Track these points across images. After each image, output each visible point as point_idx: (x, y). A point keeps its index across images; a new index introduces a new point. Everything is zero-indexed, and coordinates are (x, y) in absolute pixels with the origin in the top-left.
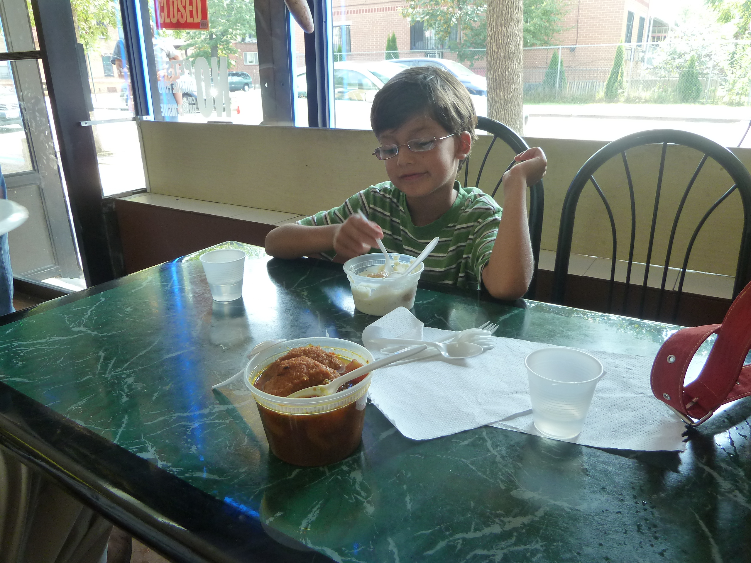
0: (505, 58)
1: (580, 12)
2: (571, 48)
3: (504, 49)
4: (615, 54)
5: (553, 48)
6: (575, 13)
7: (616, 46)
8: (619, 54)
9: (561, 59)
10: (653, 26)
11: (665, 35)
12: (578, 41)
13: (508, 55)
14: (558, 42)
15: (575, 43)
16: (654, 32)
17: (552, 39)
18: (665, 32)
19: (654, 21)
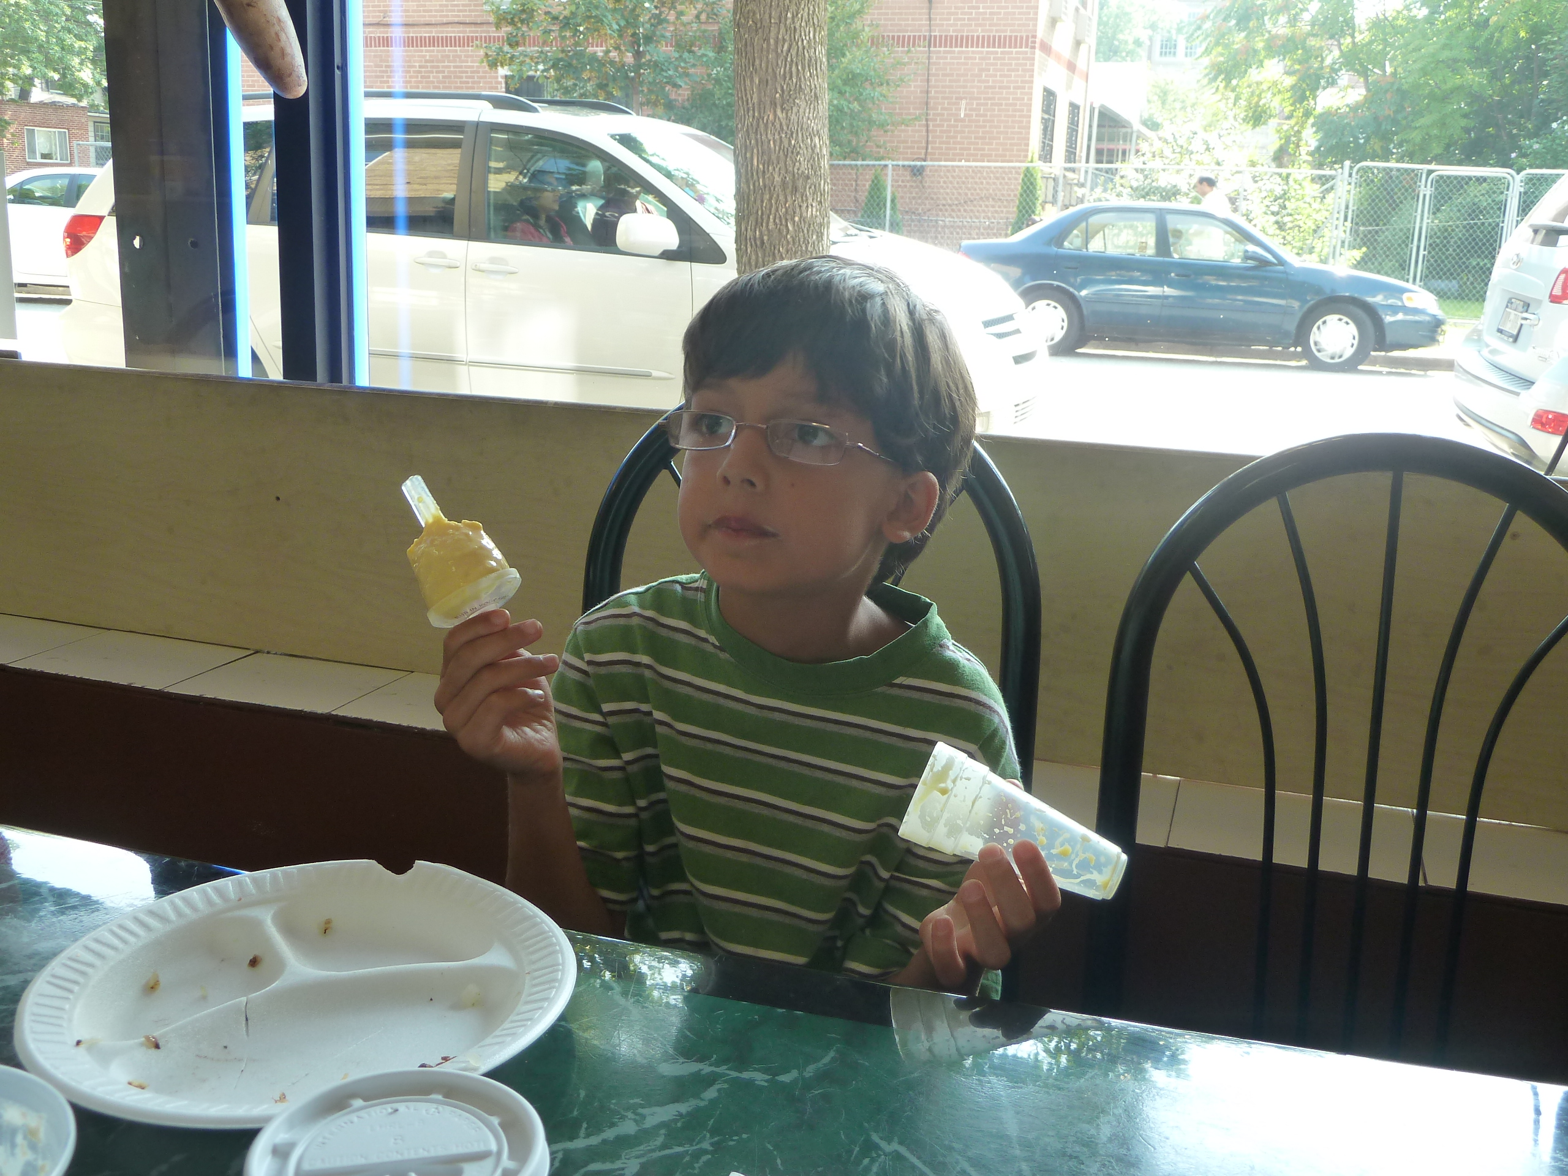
0: (784, 190)
1: (932, 83)
2: (915, 166)
3: (782, 164)
4: (1020, 188)
5: (874, 166)
6: (919, 83)
7: (1019, 168)
8: (1028, 188)
9: (893, 193)
10: (1099, 126)
11: (1124, 147)
12: (929, 150)
13: (794, 182)
14: (882, 150)
15: (923, 156)
16: (1100, 139)
17: (868, 144)
18: (1125, 140)
19: (1102, 115)
